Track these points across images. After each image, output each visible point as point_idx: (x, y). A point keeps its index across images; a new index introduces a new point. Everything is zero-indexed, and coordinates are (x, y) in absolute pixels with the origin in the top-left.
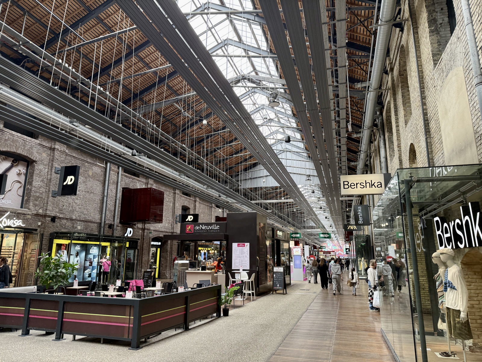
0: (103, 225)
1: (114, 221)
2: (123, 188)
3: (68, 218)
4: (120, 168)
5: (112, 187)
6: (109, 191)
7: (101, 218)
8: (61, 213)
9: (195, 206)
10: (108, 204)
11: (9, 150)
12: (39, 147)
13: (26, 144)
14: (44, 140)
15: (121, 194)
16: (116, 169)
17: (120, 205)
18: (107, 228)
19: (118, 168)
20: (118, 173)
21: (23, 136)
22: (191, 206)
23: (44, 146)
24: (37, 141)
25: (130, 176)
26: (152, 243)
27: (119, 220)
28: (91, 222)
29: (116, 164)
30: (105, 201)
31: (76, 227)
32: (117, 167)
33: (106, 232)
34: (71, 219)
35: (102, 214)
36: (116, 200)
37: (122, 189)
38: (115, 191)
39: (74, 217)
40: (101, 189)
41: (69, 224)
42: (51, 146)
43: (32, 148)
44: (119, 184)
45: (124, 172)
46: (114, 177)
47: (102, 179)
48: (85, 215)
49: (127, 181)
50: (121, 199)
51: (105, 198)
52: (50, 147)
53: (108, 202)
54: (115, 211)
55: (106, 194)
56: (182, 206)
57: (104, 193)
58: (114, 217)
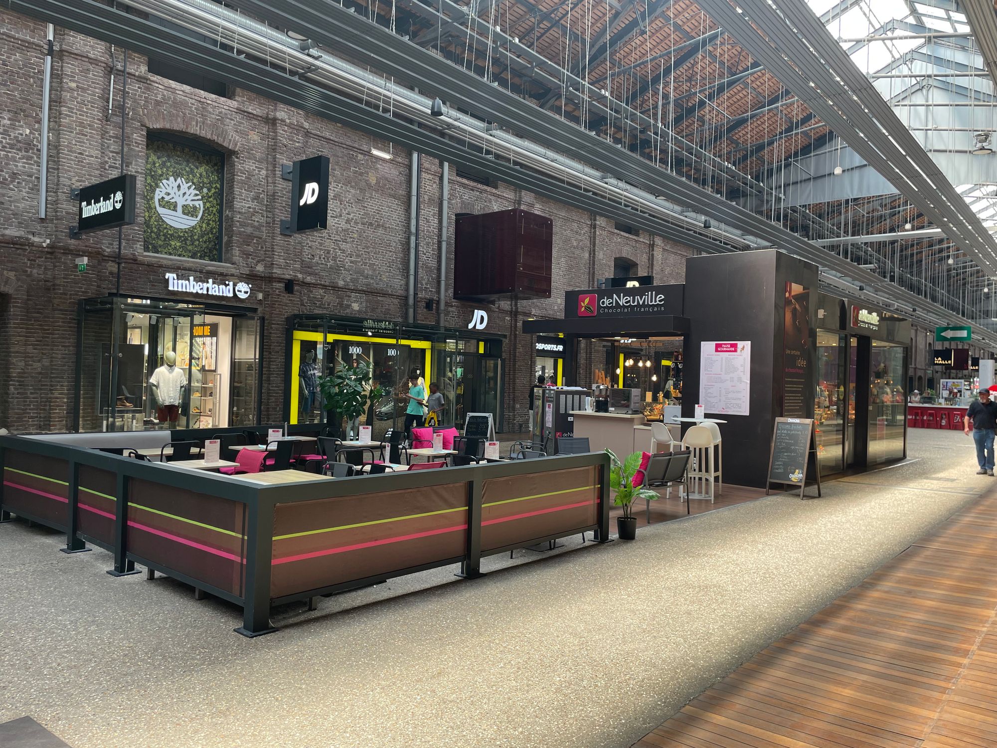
0: (411, 301)
1: (438, 292)
2: (456, 215)
3: (327, 283)
4: (446, 164)
5: (429, 212)
6: (421, 222)
7: (407, 284)
8: (310, 274)
9: (651, 259)
10: (421, 254)
11: (168, 126)
12: (238, 117)
13: (207, 111)
14: (250, 100)
15: (452, 229)
16: (435, 168)
17: (453, 256)
18: (422, 310)
19: (441, 166)
20: (441, 178)
21: (197, 91)
22: (641, 260)
23: (250, 116)
24: (233, 104)
25: (472, 184)
26: (540, 346)
27: (451, 292)
28: (385, 294)
29: (435, 156)
30: (413, 245)
31: (349, 306)
32: (437, 161)
33: (419, 317)
34: (335, 288)
35: (408, 277)
36: (440, 243)
37: (454, 217)
38: (436, 221)
39: (341, 283)
40: (403, 217)
41: (330, 298)
42: (268, 114)
43: (221, 120)
44: (445, 204)
45: (457, 175)
46: (430, 187)
47: (402, 192)
48: (367, 278)
49: (466, 197)
50: (453, 242)
51: (413, 238)
52: (265, 115)
53: (420, 249)
54: (439, 269)
55: (413, 229)
56: (616, 260)
57: (408, 226)
58: (439, 282)
